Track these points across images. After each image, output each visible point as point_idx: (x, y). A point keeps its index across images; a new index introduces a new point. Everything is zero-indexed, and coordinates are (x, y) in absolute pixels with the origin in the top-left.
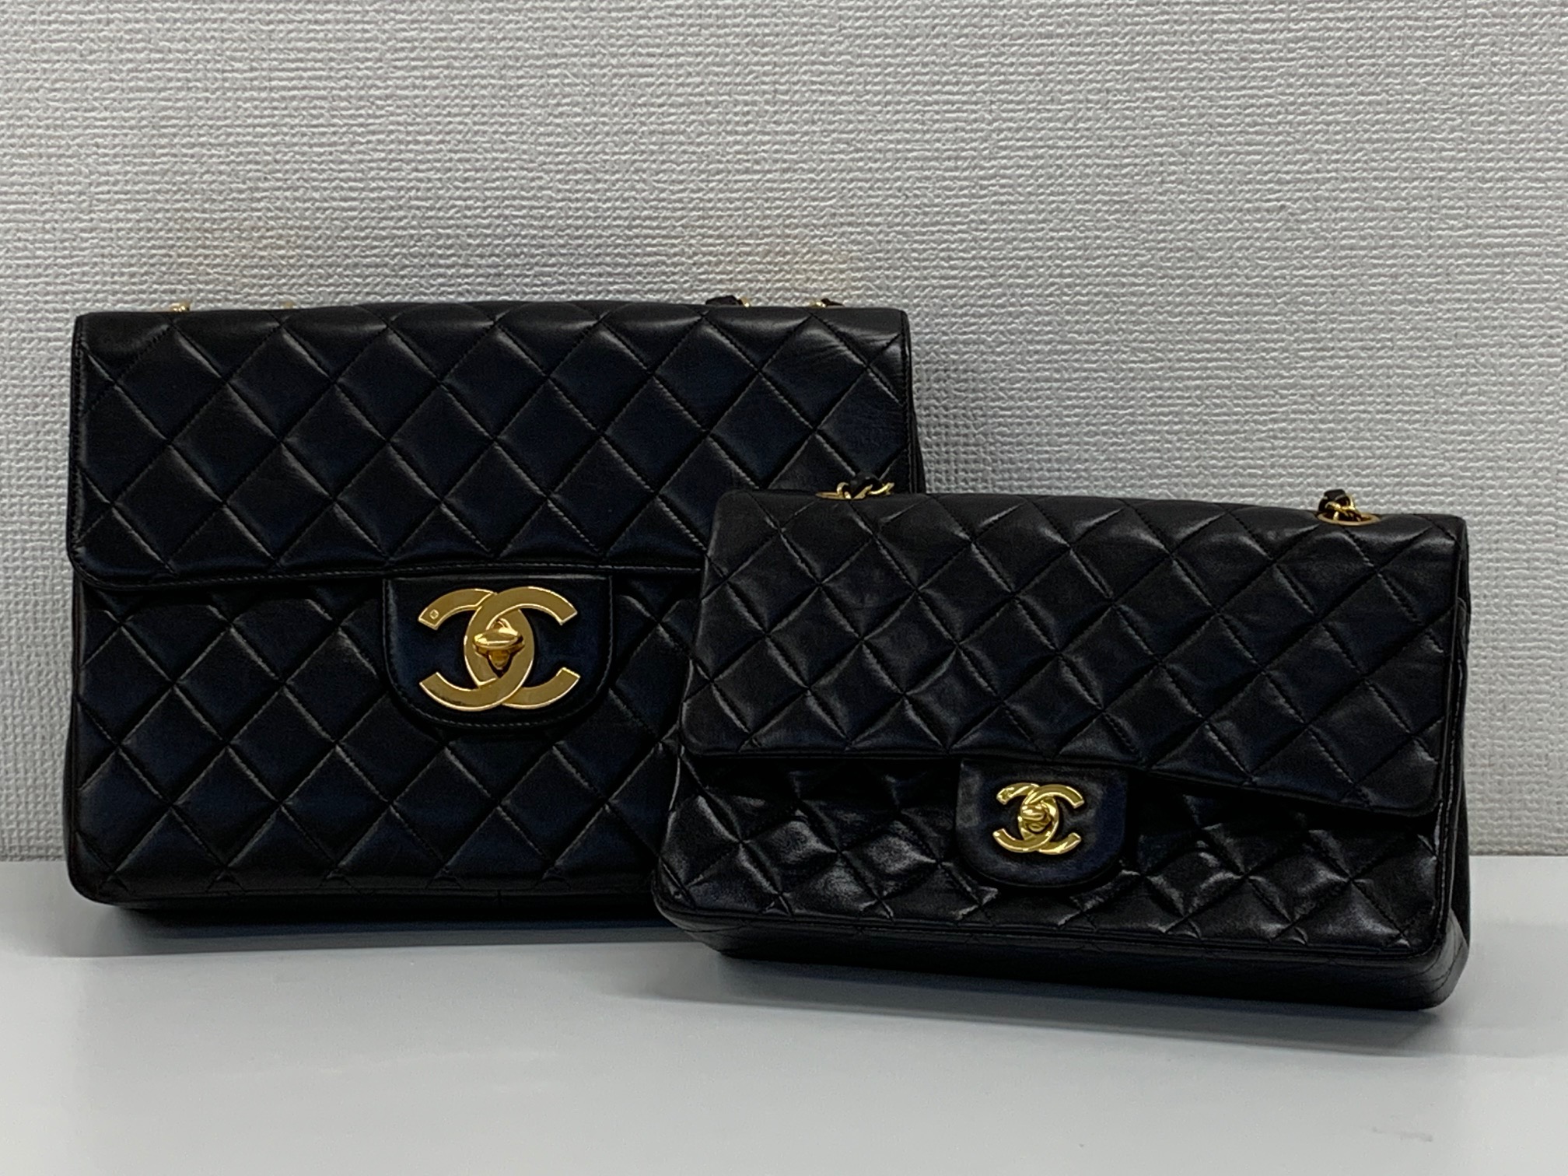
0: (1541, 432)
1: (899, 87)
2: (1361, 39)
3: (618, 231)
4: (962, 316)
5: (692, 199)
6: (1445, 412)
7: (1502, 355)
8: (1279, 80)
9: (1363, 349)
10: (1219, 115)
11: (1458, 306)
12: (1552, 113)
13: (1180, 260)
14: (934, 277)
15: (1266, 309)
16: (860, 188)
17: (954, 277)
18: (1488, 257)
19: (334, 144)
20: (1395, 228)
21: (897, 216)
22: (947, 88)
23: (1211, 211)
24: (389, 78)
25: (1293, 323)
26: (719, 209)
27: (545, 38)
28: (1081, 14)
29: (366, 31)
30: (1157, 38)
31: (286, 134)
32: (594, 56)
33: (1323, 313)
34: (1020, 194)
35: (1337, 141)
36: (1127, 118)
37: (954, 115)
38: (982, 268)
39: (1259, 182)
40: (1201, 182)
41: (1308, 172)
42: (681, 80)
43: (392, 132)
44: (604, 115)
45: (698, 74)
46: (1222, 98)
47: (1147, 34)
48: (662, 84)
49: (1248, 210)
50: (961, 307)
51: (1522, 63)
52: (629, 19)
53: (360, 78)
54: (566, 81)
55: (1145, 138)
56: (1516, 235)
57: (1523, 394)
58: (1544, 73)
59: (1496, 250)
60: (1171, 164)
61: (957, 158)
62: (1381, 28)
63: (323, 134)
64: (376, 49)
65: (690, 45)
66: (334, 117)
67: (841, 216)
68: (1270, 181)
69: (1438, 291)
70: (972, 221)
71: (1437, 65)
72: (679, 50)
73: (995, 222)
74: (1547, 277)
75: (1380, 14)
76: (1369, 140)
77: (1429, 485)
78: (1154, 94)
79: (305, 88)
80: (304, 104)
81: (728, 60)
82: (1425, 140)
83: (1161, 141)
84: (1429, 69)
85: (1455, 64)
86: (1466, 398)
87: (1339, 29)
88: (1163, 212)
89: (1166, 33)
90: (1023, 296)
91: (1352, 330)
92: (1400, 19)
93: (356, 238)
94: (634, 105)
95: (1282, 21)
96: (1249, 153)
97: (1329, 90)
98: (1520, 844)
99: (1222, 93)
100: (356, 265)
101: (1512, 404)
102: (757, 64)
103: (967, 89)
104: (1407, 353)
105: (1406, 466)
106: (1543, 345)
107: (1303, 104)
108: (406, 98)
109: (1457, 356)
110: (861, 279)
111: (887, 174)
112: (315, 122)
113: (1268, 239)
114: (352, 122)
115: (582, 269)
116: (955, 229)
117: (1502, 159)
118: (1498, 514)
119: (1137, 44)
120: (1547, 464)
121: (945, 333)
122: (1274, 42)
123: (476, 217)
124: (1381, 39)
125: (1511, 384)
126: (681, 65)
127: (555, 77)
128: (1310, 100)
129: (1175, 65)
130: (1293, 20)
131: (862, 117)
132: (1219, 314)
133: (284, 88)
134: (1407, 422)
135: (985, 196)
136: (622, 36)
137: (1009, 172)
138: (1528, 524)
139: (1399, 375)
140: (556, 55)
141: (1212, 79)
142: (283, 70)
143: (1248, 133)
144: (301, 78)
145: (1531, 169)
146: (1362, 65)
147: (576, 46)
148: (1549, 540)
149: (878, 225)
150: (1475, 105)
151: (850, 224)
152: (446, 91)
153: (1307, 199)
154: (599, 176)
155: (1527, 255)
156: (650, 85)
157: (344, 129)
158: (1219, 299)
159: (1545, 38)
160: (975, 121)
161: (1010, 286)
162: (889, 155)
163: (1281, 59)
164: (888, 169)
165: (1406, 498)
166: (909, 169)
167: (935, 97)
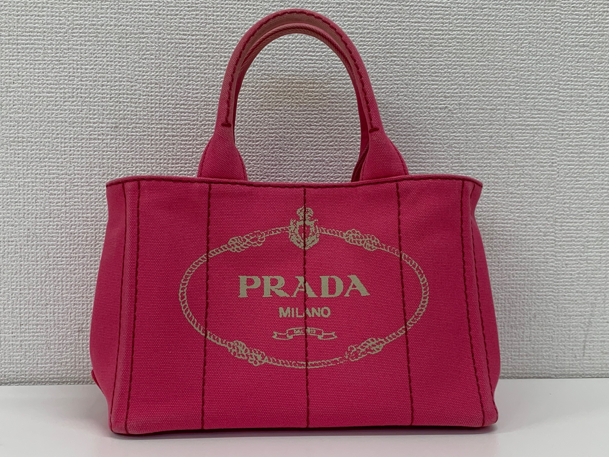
0: (549, 202)
1: (290, 52)
2: (477, 39)
3: (169, 110)
4: (315, 150)
5: (202, 97)
6: (511, 193)
7: (533, 170)
8: (445, 55)
9: (478, 166)
10: (421, 69)
11: (516, 150)
12: (552, 72)
13: (405, 128)
14: (304, 133)
15: (439, 149)
16: (273, 95)
17: (312, 133)
18: (528, 130)
19: (45, 68)
20: (491, 117)
21: (288, 107)
22: (310, 53)
23: (418, 108)
24: (70, 41)
25: (451, 155)
26: (213, 102)
27: (139, 26)
28: (365, 25)
29: (60, 20)
30: (396, 36)
31: (23, 64)
32: (160, 34)
33: (462, 151)
34: (340, 99)
35: (468, 81)
36: (384, 69)
37: (313, 65)
38: (324, 130)
39: (437, 97)
40: (413, 96)
41: (457, 93)
42: (197, 46)
43: (70, 64)
44: (164, 60)
45: (205, 44)
46: (422, 62)
47: (392, 34)
48: (189, 47)
49: (432, 108)
50: (315, 146)
51: (541, 52)
52: (175, 19)
53: (57, 40)
54: (148, 44)
55: (391, 77)
56: (539, 121)
57: (542, 186)
58: (549, 56)
59: (531, 127)
60: (401, 88)
61: (314, 83)
62: (486, 35)
63: (40, 64)
64: (65, 28)
65: (202, 31)
66: (45, 57)
67: (265, 106)
68: (441, 96)
69: (509, 143)
70: (320, 110)
71: (507, 51)
72: (197, 33)
73: (329, 110)
74: (551, 139)
75: (485, 29)
76: (481, 81)
77: (505, 224)
78: (395, 59)
79: (32, 44)
80: (32, 51)
81: (218, 38)
82: (503, 81)
83: (398, 78)
84: (504, 52)
85: (515, 51)
86: (519, 188)
87: (469, 35)
88: (398, 108)
89: (399, 34)
90: (340, 142)
91: (474, 159)
92: (493, 31)
93: (53, 110)
94: (177, 56)
95: (446, 30)
96: (433, 85)
97: (465, 60)
98: (541, 374)
99: (422, 59)
100: (53, 122)
101: (538, 190)
102: (230, 40)
103: (318, 54)
104: (496, 169)
105: (496, 215)
106: (550, 166)
107: (454, 65)
108: (77, 49)
109: (516, 170)
110: (273, 133)
111: (285, 89)
112: (36, 59)
113: (441, 120)
114: (53, 59)
115: (153, 126)
116: (313, 113)
117: (533, 90)
118: (532, 235)
119: (388, 38)
120: (552, 215)
121: (308, 157)
122: (443, 39)
123: (107, 102)
124: (485, 39)
125: (537, 182)
126: (197, 40)
127: (143, 42)
128: (457, 63)
129: (403, 47)
130: (450, 30)
131: (274, 65)
132: (421, 151)
133: (23, 44)
134: (496, 197)
135: (325, 99)
136: (172, 26)
137: (335, 90)
138: (544, 240)
139: (493, 178)
140: (143, 33)
141: (418, 54)
142: (23, 36)
143: (432, 76)
144: (31, 40)
145: (545, 94)
146: (478, 50)
147: (152, 30)
148: (552, 247)
149: (280, 110)
150: (522, 67)
151: (269, 110)
152: (96, 47)
153: (456, 104)
154: (162, 85)
155: (543, 129)
156: (184, 47)
157: (49, 62)
158: (421, 145)
159: (549, 42)
160: (321, 68)
161: (335, 137)
162: (285, 81)
163: (446, 46)
164: (285, 87)
165: (495, 229)
166: (294, 87)
167: (305, 57)
